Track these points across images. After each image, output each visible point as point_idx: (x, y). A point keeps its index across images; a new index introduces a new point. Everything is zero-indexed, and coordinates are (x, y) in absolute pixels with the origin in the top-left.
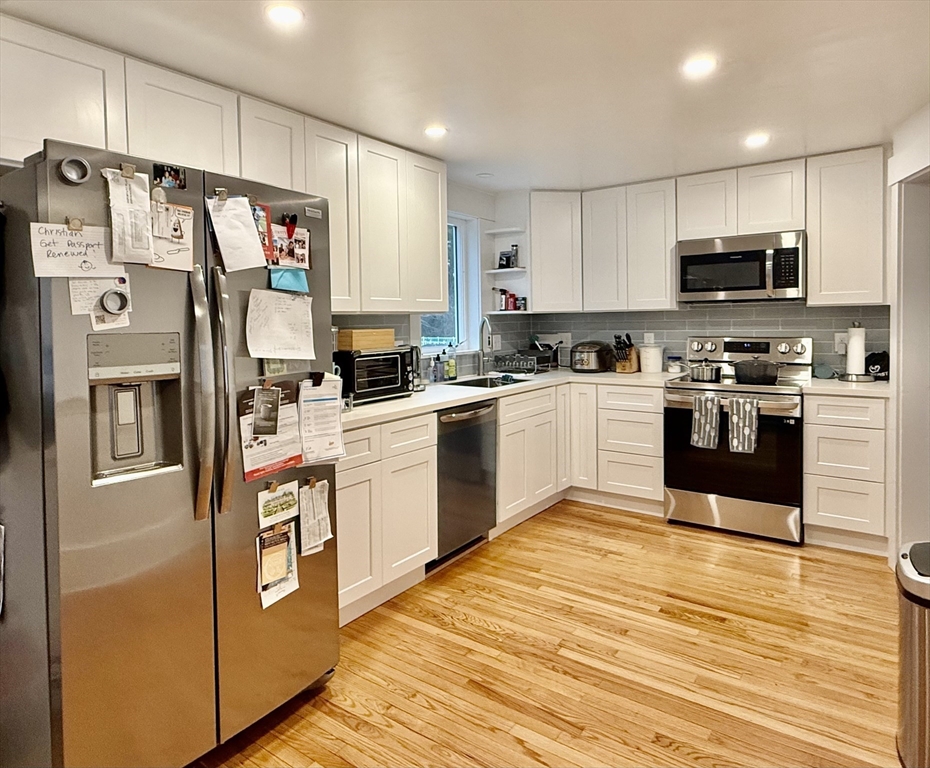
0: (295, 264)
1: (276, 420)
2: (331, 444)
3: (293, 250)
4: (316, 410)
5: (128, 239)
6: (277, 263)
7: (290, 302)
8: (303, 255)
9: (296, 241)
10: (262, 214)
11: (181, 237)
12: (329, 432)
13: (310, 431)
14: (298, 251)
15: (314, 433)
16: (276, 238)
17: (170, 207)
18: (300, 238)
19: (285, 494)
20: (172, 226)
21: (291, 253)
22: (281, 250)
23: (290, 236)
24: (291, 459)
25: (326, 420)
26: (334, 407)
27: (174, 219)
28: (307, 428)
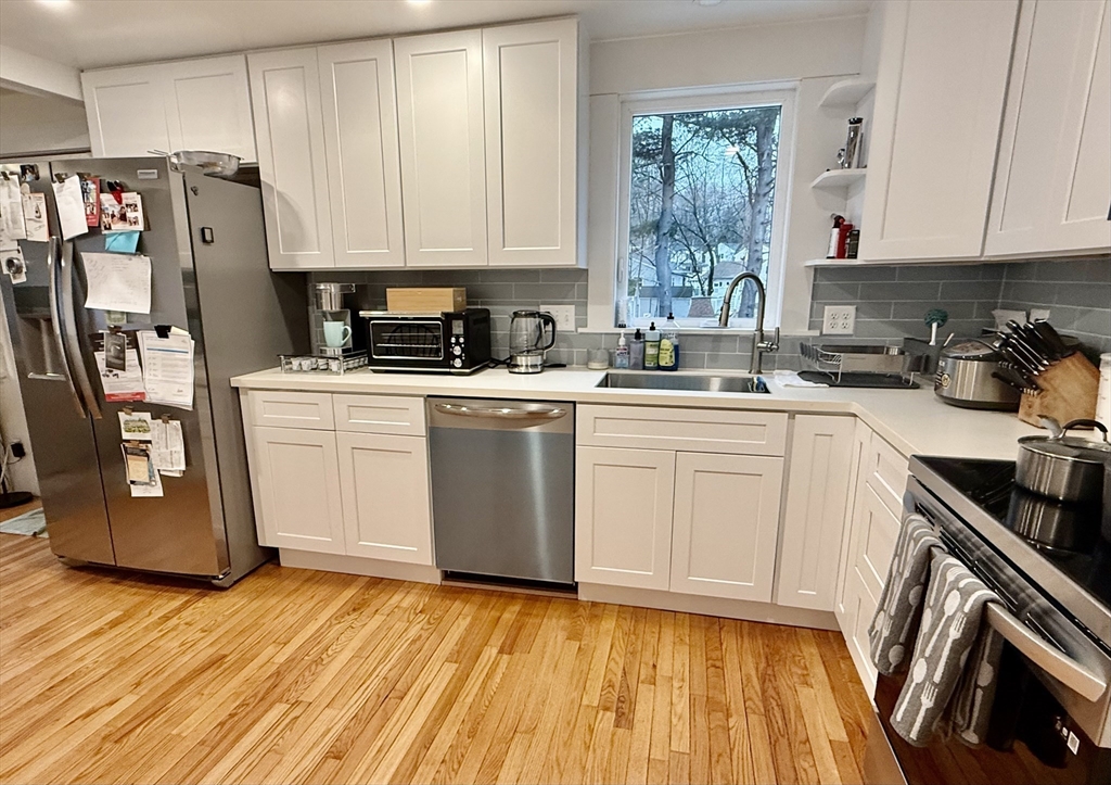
0: (126, 227)
1: (124, 359)
2: (179, 391)
3: (125, 215)
4: (163, 359)
5: (10, 223)
6: (110, 228)
7: (127, 261)
8: (136, 218)
9: (127, 205)
10: (92, 186)
11: (40, 217)
12: (178, 380)
13: (155, 375)
14: (130, 215)
15: (160, 378)
16: (107, 206)
17: (31, 195)
18: (131, 202)
19: (140, 420)
20: (34, 210)
21: (123, 218)
22: (113, 216)
23: (120, 202)
24: (137, 394)
25: (176, 369)
26: (185, 360)
27: (34, 204)
28: (152, 372)
